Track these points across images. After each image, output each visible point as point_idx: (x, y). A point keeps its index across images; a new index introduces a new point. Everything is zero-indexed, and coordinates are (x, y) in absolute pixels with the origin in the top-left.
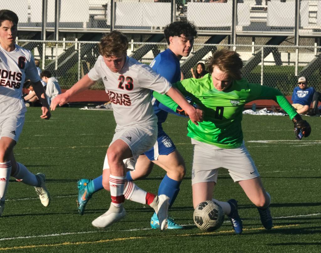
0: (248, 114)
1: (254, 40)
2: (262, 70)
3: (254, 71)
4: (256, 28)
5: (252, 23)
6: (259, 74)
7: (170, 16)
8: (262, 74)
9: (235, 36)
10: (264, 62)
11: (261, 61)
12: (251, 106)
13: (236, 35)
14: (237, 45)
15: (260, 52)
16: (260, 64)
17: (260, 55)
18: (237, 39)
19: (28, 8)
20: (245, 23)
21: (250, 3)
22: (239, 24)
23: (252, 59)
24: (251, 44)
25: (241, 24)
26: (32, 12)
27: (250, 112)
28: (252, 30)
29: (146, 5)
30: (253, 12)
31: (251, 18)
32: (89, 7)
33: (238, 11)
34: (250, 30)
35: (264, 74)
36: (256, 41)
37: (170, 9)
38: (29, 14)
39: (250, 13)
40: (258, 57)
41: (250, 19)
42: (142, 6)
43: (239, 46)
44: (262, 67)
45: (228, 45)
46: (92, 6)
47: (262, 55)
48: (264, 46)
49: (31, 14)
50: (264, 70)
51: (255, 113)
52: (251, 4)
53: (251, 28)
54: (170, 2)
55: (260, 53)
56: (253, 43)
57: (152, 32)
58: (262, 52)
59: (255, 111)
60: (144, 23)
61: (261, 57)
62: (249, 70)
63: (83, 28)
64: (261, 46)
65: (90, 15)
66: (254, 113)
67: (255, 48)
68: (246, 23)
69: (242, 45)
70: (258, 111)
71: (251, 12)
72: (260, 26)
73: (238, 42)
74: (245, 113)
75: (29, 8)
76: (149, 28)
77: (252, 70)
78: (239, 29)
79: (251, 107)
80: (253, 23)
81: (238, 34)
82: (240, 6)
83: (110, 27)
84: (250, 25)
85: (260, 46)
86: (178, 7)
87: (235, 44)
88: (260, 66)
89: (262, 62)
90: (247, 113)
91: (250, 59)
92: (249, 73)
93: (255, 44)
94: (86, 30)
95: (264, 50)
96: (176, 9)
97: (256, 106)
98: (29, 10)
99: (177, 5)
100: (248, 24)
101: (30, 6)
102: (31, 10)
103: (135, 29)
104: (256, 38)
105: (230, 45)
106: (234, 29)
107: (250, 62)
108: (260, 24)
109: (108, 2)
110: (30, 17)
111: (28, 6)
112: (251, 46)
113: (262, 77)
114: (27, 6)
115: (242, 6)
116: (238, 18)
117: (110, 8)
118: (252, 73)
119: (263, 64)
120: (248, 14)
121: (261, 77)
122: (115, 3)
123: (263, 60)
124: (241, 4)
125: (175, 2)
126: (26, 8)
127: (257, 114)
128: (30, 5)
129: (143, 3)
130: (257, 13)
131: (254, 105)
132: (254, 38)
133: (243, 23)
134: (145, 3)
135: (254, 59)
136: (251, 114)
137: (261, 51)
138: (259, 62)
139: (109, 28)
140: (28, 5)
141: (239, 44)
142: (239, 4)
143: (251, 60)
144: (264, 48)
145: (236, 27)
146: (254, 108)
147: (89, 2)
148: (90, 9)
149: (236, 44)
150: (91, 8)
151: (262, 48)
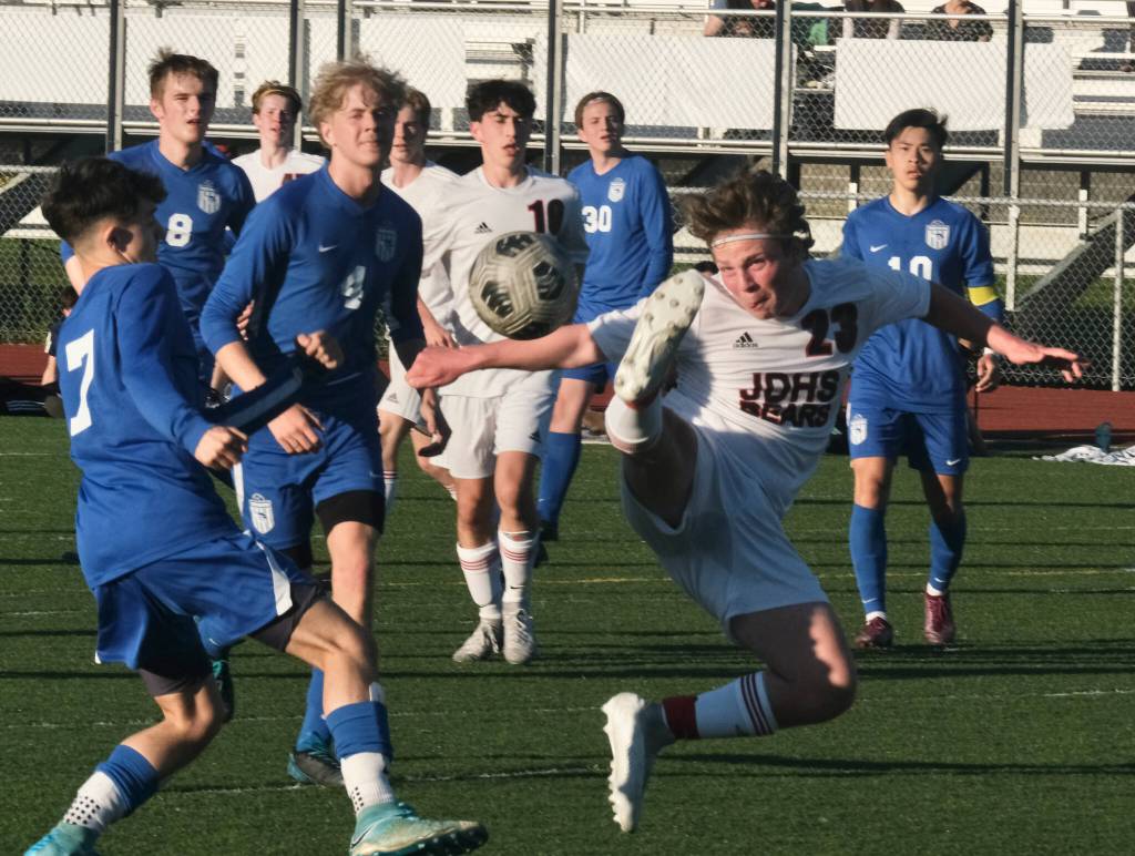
0: (1082, 461)
1: (1085, 184)
2: (1117, 296)
3: (1087, 299)
4: (1096, 137)
5: (1079, 117)
6: (1107, 309)
7: (772, 88)
8: (1117, 310)
9: (1015, 164)
10: (1126, 265)
11: (1112, 262)
12: (1093, 431)
13: (1021, 161)
14: (1025, 201)
15: (1109, 227)
16: (1110, 273)
17: (1109, 240)
18: (1023, 177)
19: (234, 55)
20: (1054, 117)
21: (1072, 42)
22: (1030, 121)
23: (1079, 252)
24: (1075, 197)
25: (1040, 122)
26: (248, 67)
27: (1091, 454)
28: (1082, 145)
29: (680, 46)
30: (1084, 78)
31: (1078, 98)
32: (468, 51)
33: (1027, 73)
34: (1072, 145)
35: (1124, 309)
36: (1093, 186)
37: (773, 61)
38: (240, 76)
39: (1071, 80)
40: (1104, 247)
41: (1072, 102)
42: (666, 51)
43: (1029, 206)
44: (1118, 283)
45: (979, 200)
46: (476, 47)
47: (1119, 241)
48: (1124, 205)
49: (247, 74)
50: (1124, 295)
51: (1110, 457)
52: (1076, 48)
53: (1077, 136)
54: (771, 35)
55: (1109, 231)
56: (1083, 194)
57: (700, 149)
58: (1119, 228)
59: (1108, 451)
60: (672, 115)
61: (1113, 247)
62: (1070, 294)
63: (439, 129)
64: (1114, 205)
65: (469, 80)
66: (1108, 460)
67: (1088, 212)
68: (1060, 116)
69: (1043, 202)
70: (1120, 450)
71: (1075, 77)
72: (1111, 131)
73: (1027, 190)
74: (1073, 458)
75: (240, 55)
76: (692, 132)
77: (1079, 294)
78: (1029, 142)
79: (1093, 435)
80: (1083, 117)
81: (1026, 158)
82: (1035, 55)
83: (542, 128)
84: (1072, 128)
85: (1110, 207)
86: (802, 55)
87: (1014, 196)
88: (1110, 280)
89: (1118, 266)
90: (1079, 457)
91: (1073, 253)
92: (1069, 307)
93: (1089, 199)
94: (451, 136)
95: (1124, 220)
96: (795, 65)
97: (1114, 431)
98: (239, 60)
99: (799, 48)
100: (1064, 121)
101: (243, 46)
102: (248, 60)
103: (640, 135)
104: (1093, 174)
105: (987, 200)
106: (1014, 139)
107: (1072, 266)
108: (1111, 122)
109: (538, 34)
110: (242, 87)
111: (237, 46)
112: (1077, 204)
113: (1117, 323)
114: (232, 48)
115: (1044, 55)
116: (1028, 98)
117: (545, 56)
118: (1078, 308)
119: (1122, 273)
120: (1066, 87)
121: (1113, 323)
122: (565, 37)
123: (1123, 259)
124: (1040, 46)
125: (792, 35)
126: (227, 53)
127: (1117, 463)
128: (244, 41)
129: (670, 39)
130: (1099, 83)
131: (1106, 428)
132: (1085, 174)
133: (1045, 116)
134: (675, 39)
135: (1089, 252)
136: (1095, 461)
137: (1115, 223)
138: (1107, 267)
139: (540, 132)
140: (236, 41)
141: (1031, 197)
142: (1029, 46)
143: (1075, 257)
144: (1126, 213)
145: (1021, 132)
146: (1104, 440)
147: (466, 33)
148: (468, 61)
149: (1018, 196)
150: (472, 55)
151: (1119, 214)
